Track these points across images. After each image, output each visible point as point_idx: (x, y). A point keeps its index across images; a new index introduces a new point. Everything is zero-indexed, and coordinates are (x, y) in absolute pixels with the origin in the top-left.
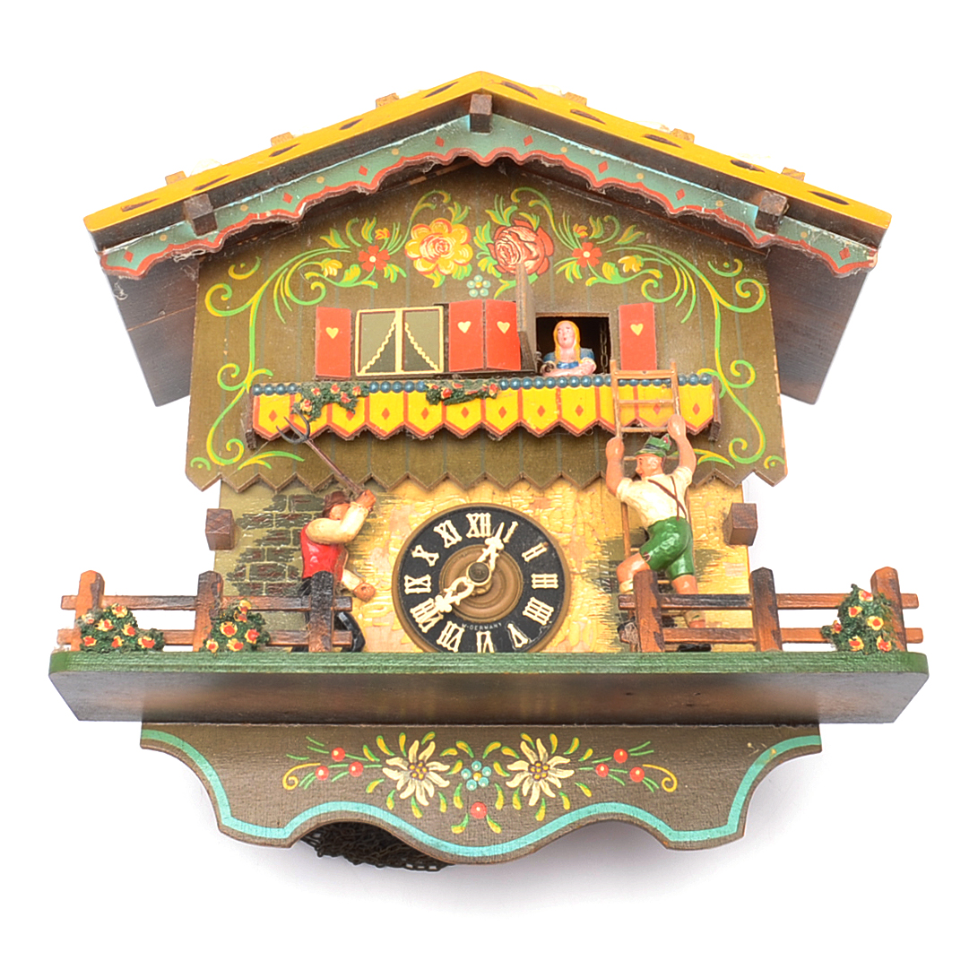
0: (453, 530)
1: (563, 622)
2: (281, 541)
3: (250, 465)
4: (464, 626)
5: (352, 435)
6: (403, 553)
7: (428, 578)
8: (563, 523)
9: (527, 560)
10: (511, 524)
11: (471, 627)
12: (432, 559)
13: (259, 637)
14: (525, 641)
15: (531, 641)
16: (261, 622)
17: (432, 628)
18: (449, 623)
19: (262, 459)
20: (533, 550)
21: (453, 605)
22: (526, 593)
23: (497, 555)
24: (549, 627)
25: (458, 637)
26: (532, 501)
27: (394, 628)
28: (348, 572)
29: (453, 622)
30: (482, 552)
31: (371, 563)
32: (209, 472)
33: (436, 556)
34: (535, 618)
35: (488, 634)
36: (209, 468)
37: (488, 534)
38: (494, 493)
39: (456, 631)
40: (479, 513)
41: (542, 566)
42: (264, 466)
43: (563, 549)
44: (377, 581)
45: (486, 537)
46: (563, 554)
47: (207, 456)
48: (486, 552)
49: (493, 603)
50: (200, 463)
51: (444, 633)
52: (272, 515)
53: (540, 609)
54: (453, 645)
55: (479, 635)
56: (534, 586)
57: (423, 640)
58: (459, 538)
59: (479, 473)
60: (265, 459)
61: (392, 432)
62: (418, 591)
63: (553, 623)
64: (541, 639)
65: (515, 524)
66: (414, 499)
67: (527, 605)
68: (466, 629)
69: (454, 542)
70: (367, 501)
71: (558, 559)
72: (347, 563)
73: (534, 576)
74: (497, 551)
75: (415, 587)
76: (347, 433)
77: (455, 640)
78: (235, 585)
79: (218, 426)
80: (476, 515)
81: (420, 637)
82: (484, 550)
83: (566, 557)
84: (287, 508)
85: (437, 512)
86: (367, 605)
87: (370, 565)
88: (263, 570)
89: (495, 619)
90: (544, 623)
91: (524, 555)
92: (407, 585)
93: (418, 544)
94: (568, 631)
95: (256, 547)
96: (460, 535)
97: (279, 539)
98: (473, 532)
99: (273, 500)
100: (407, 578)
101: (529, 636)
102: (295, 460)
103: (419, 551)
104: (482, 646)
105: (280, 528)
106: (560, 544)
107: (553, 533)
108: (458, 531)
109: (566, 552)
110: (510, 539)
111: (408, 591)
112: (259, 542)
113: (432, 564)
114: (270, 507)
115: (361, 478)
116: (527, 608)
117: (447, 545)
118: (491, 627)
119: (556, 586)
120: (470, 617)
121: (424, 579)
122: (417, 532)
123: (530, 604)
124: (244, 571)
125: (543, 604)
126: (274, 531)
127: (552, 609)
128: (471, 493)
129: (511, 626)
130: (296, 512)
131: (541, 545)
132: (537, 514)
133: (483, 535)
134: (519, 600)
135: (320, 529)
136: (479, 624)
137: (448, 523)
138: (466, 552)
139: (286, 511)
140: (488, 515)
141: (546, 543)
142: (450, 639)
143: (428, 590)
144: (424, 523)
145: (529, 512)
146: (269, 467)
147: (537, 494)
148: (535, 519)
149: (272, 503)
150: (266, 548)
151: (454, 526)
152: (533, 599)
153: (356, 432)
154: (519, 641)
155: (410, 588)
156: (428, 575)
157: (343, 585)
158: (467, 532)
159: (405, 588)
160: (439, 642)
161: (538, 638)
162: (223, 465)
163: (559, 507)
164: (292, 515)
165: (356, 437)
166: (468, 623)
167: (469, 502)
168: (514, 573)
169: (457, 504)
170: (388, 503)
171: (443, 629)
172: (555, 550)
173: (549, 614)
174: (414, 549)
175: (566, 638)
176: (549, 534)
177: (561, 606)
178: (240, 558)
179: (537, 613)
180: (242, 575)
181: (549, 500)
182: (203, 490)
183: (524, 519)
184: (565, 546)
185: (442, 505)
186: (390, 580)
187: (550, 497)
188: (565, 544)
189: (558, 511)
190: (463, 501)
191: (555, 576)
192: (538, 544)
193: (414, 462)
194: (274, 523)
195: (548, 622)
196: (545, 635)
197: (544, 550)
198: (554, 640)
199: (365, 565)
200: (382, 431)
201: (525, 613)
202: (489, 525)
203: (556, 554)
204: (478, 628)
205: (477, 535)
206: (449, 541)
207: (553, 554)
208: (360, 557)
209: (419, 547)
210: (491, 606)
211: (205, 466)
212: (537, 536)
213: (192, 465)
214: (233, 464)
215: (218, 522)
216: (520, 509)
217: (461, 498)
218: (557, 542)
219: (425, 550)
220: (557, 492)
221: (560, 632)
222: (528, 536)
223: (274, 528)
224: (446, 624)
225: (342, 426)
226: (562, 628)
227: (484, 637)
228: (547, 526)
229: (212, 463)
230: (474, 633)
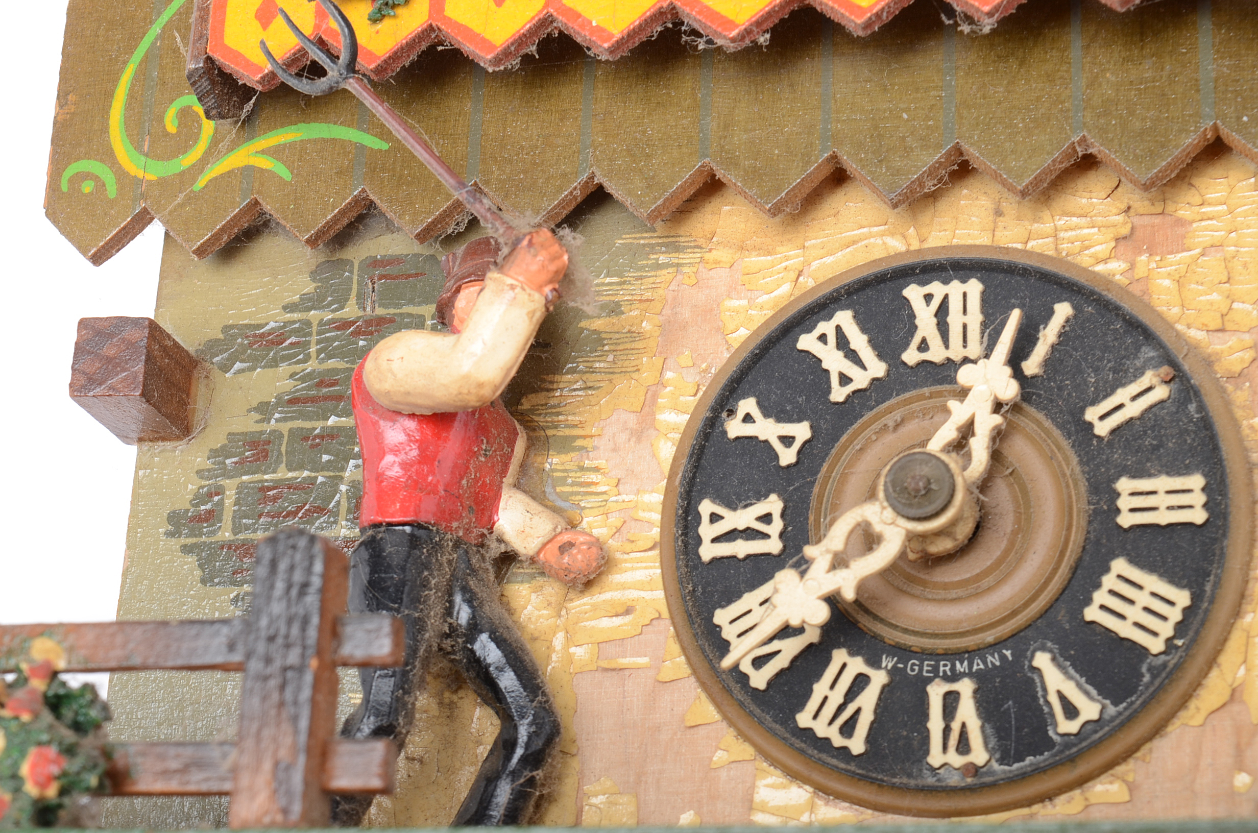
0: (859, 341)
1: (1223, 641)
2: (330, 404)
3: (230, 173)
4: (888, 662)
5: (506, 53)
6: (699, 424)
7: (773, 504)
8: (1231, 299)
9: (1102, 429)
10: (1051, 313)
11: (912, 668)
12: (787, 441)
13: (64, 774)
14: (1089, 710)
15: (1112, 710)
16: (94, 713)
17: (781, 673)
18: (839, 656)
19: (263, 152)
20: (1122, 395)
21: (833, 600)
22: (1098, 542)
23: (998, 419)
24: (1173, 660)
25: (868, 700)
26: (1125, 231)
27: (665, 675)
28: (520, 496)
29: (852, 654)
30: (947, 412)
31: (601, 463)
32: (112, 203)
33: (802, 431)
34: (1125, 630)
35: (965, 687)
36: (112, 190)
37: (975, 349)
38: (999, 213)
39: (861, 681)
40: (946, 282)
41: (1156, 448)
42: (272, 174)
43: (1230, 387)
44: (615, 520)
45: (966, 360)
46: (1228, 404)
47: (108, 156)
48: (959, 412)
49: (986, 583)
50: (86, 176)
51: (820, 689)
52: (308, 323)
53: (1143, 599)
54: (848, 729)
55: (936, 692)
56: (1126, 520)
57: (751, 714)
58: (877, 368)
59: (939, 146)
60: (275, 152)
61: (632, 34)
62: (741, 548)
63: (1188, 647)
64: (1145, 704)
65: (1063, 311)
66: (742, 248)
67: (1098, 586)
68: (892, 673)
69: (861, 380)
70: (534, 268)
71: (1206, 424)
72: (523, 466)
73: (1124, 485)
74: (998, 407)
75: (731, 536)
76: (492, 47)
77: (858, 711)
78: (187, 549)
79: (146, 59)
80: (937, 289)
81: (741, 704)
82: (953, 404)
83: (1239, 413)
84: (353, 300)
85: (811, 283)
86: (582, 603)
87: (596, 469)
88: (275, 499)
89: (989, 637)
90: (1156, 646)
91: (1091, 414)
92: (707, 531)
93: (744, 396)
94: (1242, 671)
95: (258, 428)
96: (881, 356)
97: (326, 398)
98: (923, 346)
99: (314, 275)
100: (706, 507)
101: (1104, 692)
102: (362, 147)
103: (748, 418)
104: (947, 731)
105: (332, 363)
106: (1220, 369)
107: (1196, 334)
108: (873, 343)
109: (1240, 396)
110: (1048, 363)
111: (708, 552)
112: (264, 410)
113: (788, 457)
114: (304, 298)
115: (560, 190)
116: (1100, 597)
117: (838, 394)
118: (978, 665)
119: (1199, 516)
120: (906, 631)
121: (760, 508)
122: (745, 354)
123: (1109, 581)
124: (221, 503)
125: (1152, 582)
126: (310, 376)
127: (1183, 598)
128: (925, 217)
129: (1042, 660)
130: (380, 311)
131: (1148, 378)
132: (1140, 272)
133: (956, 352)
134: (1075, 570)
135: (396, 366)
136: (935, 656)
137: (844, 318)
138: (897, 415)
139: (351, 311)
140: (974, 287)
141: (1165, 370)
142: (841, 709)
143: (774, 546)
144: (766, 323)
145: (1115, 269)
146: (284, 173)
147: (1139, 201)
148: (1136, 289)
149: (309, 287)
150: (285, 427)
151: (864, 330)
152: (1120, 566)
153: (521, 40)
154: (1071, 711)
155: (715, 540)
156: (773, 497)
157: (500, 540)
158: (905, 346)
159: (699, 541)
160: (804, 719)
161: (1136, 700)
162: (151, 176)
163: (1217, 246)
164: (368, 323)
165: (527, 59)
166: (903, 652)
167: (915, 245)
168: (1059, 477)
169: (878, 254)
170: (658, 266)
171: (818, 676)
172: (1197, 394)
173: (1175, 615)
174: (731, 413)
175: (1235, 695)
176: (1178, 335)
177: (1217, 585)
178: (209, 464)
179: (1134, 613)
180: (211, 517)
181: (1181, 222)
182: (98, 259)
183: (1092, 293)
184: (1237, 377)
185: (829, 260)
186: (656, 517)
187: (1184, 212)
188: (1237, 368)
189: (1212, 261)
190: (896, 245)
191: (1196, 481)
192: (1138, 373)
193: (726, 127)
194: (313, 349)
195: (1169, 641)
196: (1161, 688)
197: (1161, 393)
198: (1193, 704)
199: (582, 469)
200: (600, 30)
201: (1092, 613)
202: (975, 318)
203: (1201, 408)
204: (935, 670)
205: (937, 354)
206: (845, 380)
207: (1192, 407)
208: (566, 444)
209: (748, 405)
210: (977, 595)
211: (101, 185)
212: (1138, 349)
213: (65, 187)
214: (183, 173)
215: (109, 360)
216: (1085, 260)
217: (892, 234)
218: (1209, 362)
219: (766, 414)
220: (1210, 196)
221: (1214, 673)
222: (1106, 348)
223: (311, 366)
224: (827, 661)
225: (476, 26)
226: (1223, 659)
227: (951, 702)
228: (1172, 312)
229: (121, 174)
230: (920, 686)
